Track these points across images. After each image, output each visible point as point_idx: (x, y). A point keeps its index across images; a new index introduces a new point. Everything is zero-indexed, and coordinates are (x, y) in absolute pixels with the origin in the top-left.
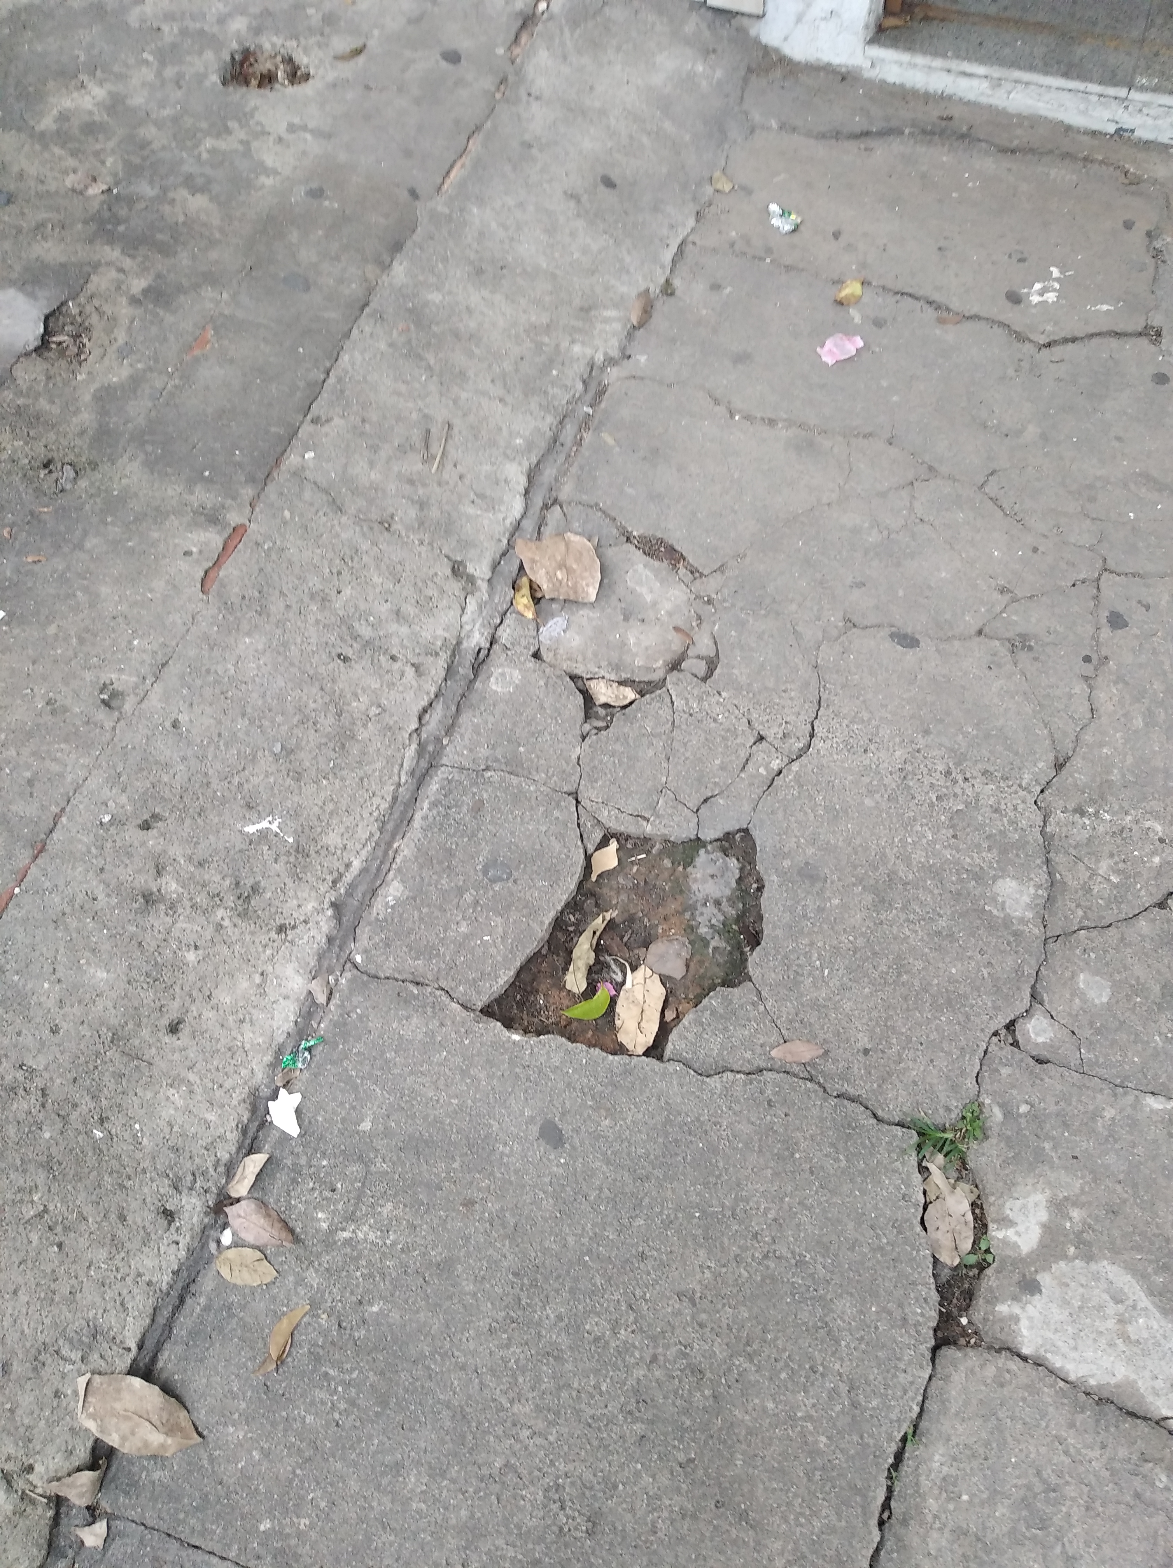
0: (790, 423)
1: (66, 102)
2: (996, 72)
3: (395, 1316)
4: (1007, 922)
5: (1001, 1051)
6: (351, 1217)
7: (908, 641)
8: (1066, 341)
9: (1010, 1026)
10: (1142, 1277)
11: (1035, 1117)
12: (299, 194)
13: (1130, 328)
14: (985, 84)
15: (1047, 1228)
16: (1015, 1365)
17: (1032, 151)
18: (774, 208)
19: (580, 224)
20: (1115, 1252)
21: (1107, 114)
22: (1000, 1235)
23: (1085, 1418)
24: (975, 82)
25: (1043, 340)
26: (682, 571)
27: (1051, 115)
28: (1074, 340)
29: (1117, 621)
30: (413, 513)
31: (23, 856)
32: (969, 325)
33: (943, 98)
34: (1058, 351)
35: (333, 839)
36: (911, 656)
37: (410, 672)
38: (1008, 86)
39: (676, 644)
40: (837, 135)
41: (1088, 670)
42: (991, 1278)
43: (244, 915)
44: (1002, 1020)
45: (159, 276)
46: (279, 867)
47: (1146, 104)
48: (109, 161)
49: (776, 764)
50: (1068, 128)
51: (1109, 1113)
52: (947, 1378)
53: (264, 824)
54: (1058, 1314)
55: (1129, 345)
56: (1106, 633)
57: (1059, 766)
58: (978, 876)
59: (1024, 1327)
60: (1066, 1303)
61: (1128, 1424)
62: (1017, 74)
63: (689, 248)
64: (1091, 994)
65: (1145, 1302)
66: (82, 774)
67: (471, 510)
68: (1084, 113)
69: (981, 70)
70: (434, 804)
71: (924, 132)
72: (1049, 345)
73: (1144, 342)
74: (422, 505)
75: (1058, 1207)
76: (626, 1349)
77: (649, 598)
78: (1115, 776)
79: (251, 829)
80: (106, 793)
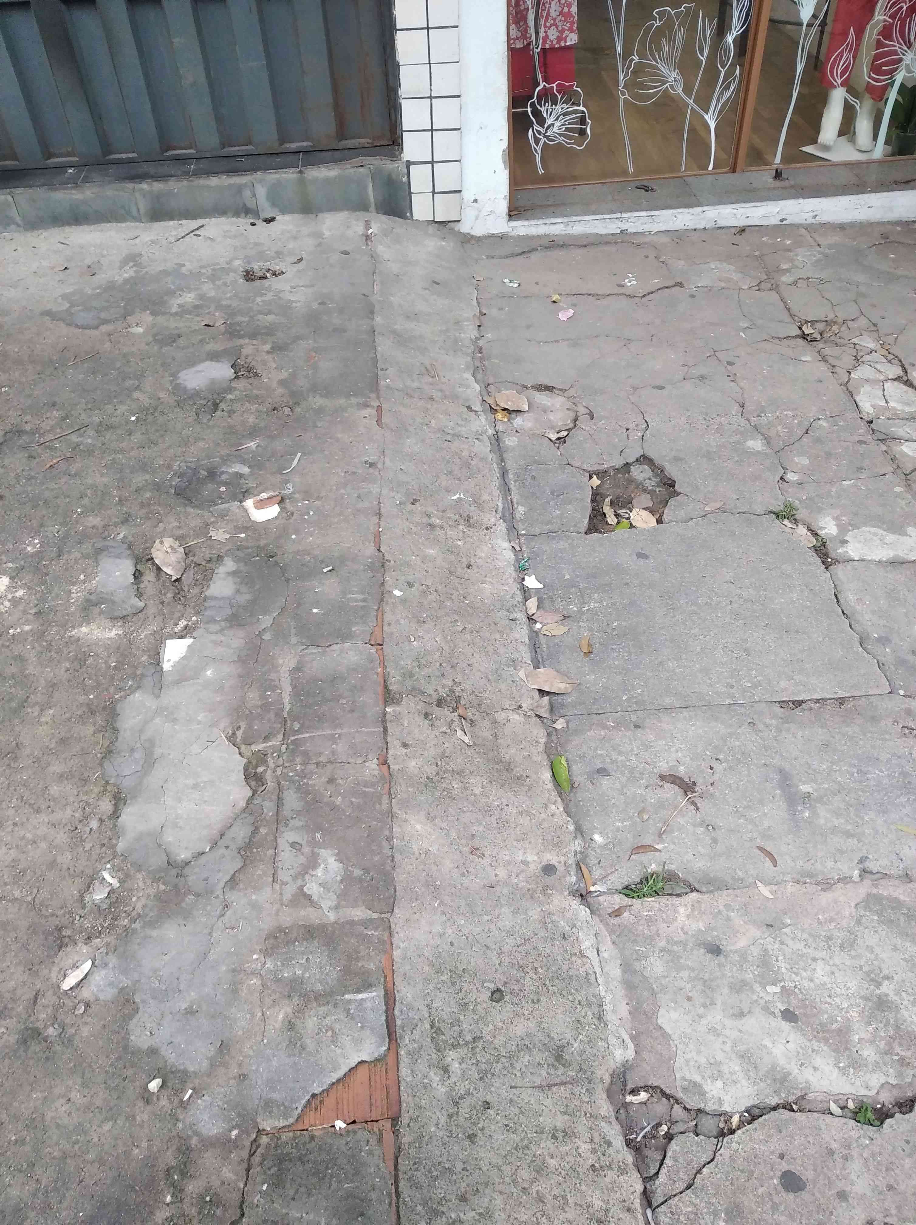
0: (564, 340)
1: (180, 301)
2: (566, 220)
3: (624, 624)
4: (758, 452)
5: (784, 485)
6: (584, 603)
7: (662, 388)
8: (649, 294)
9: (782, 478)
10: (878, 527)
11: (811, 499)
12: (315, 305)
13: (671, 284)
14: (562, 226)
15: (837, 525)
16: (856, 563)
17: (592, 244)
18: (506, 281)
19: (435, 297)
20: (865, 525)
21: (614, 226)
22: (823, 532)
23: (889, 568)
24: (557, 226)
25: (641, 295)
26: (557, 392)
27: (592, 232)
28: (652, 292)
29: (730, 363)
30: (440, 394)
31: (375, 520)
32: (609, 298)
33: (546, 236)
34: (648, 297)
35: (485, 497)
36: (665, 392)
37: (476, 441)
38: (572, 224)
39: (572, 415)
40: (512, 255)
41: (732, 378)
42: (829, 545)
43: (469, 526)
44: (778, 478)
45: (273, 342)
46: (473, 508)
47: (629, 218)
48: (217, 314)
49: (639, 434)
50: (601, 235)
51: (834, 490)
52: (836, 574)
53: (458, 496)
54: (859, 546)
55: (673, 289)
56: (729, 367)
57: (742, 406)
58: (738, 443)
59: (851, 553)
60: (860, 542)
61: (904, 565)
62: (574, 218)
63: (480, 300)
64: (803, 462)
65: (885, 533)
66: (378, 490)
67: (460, 390)
68: (606, 227)
69: (559, 220)
70: (515, 481)
71: (546, 248)
72: (644, 296)
73: (678, 288)
74: (441, 390)
75: (836, 519)
76: (718, 603)
77: (549, 404)
78: (763, 404)
79: (454, 498)
80: (392, 494)
